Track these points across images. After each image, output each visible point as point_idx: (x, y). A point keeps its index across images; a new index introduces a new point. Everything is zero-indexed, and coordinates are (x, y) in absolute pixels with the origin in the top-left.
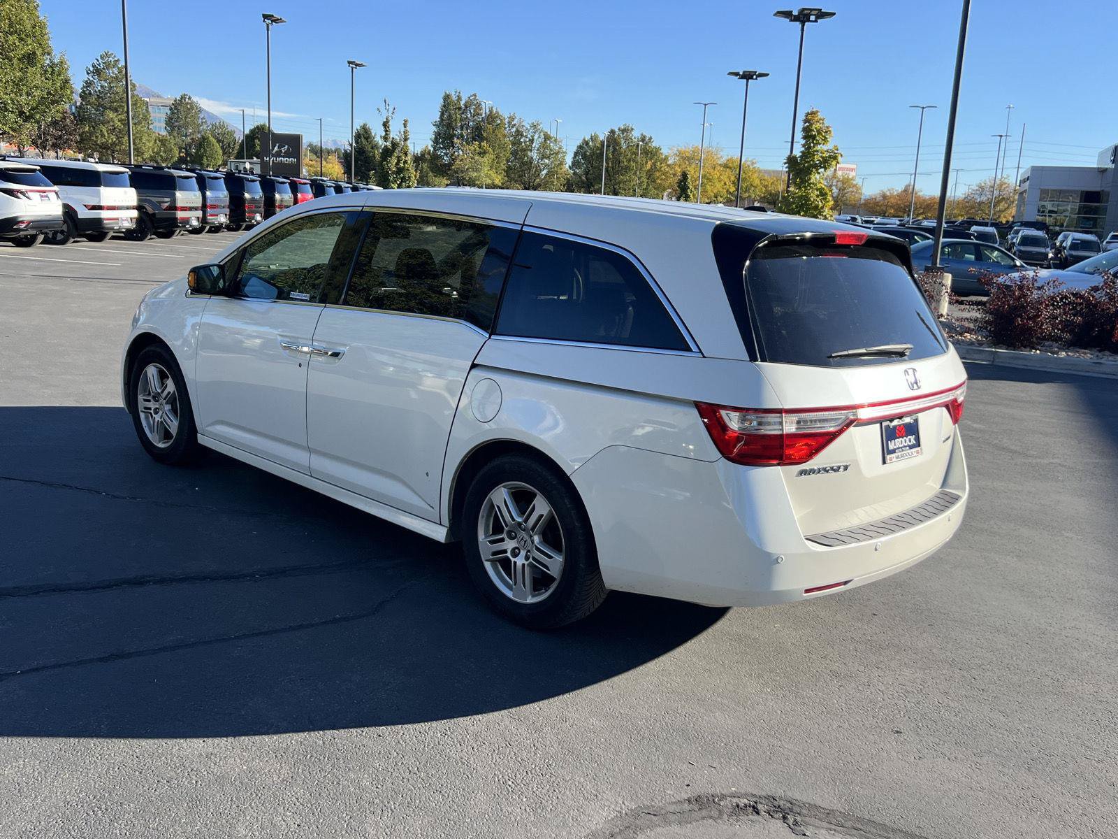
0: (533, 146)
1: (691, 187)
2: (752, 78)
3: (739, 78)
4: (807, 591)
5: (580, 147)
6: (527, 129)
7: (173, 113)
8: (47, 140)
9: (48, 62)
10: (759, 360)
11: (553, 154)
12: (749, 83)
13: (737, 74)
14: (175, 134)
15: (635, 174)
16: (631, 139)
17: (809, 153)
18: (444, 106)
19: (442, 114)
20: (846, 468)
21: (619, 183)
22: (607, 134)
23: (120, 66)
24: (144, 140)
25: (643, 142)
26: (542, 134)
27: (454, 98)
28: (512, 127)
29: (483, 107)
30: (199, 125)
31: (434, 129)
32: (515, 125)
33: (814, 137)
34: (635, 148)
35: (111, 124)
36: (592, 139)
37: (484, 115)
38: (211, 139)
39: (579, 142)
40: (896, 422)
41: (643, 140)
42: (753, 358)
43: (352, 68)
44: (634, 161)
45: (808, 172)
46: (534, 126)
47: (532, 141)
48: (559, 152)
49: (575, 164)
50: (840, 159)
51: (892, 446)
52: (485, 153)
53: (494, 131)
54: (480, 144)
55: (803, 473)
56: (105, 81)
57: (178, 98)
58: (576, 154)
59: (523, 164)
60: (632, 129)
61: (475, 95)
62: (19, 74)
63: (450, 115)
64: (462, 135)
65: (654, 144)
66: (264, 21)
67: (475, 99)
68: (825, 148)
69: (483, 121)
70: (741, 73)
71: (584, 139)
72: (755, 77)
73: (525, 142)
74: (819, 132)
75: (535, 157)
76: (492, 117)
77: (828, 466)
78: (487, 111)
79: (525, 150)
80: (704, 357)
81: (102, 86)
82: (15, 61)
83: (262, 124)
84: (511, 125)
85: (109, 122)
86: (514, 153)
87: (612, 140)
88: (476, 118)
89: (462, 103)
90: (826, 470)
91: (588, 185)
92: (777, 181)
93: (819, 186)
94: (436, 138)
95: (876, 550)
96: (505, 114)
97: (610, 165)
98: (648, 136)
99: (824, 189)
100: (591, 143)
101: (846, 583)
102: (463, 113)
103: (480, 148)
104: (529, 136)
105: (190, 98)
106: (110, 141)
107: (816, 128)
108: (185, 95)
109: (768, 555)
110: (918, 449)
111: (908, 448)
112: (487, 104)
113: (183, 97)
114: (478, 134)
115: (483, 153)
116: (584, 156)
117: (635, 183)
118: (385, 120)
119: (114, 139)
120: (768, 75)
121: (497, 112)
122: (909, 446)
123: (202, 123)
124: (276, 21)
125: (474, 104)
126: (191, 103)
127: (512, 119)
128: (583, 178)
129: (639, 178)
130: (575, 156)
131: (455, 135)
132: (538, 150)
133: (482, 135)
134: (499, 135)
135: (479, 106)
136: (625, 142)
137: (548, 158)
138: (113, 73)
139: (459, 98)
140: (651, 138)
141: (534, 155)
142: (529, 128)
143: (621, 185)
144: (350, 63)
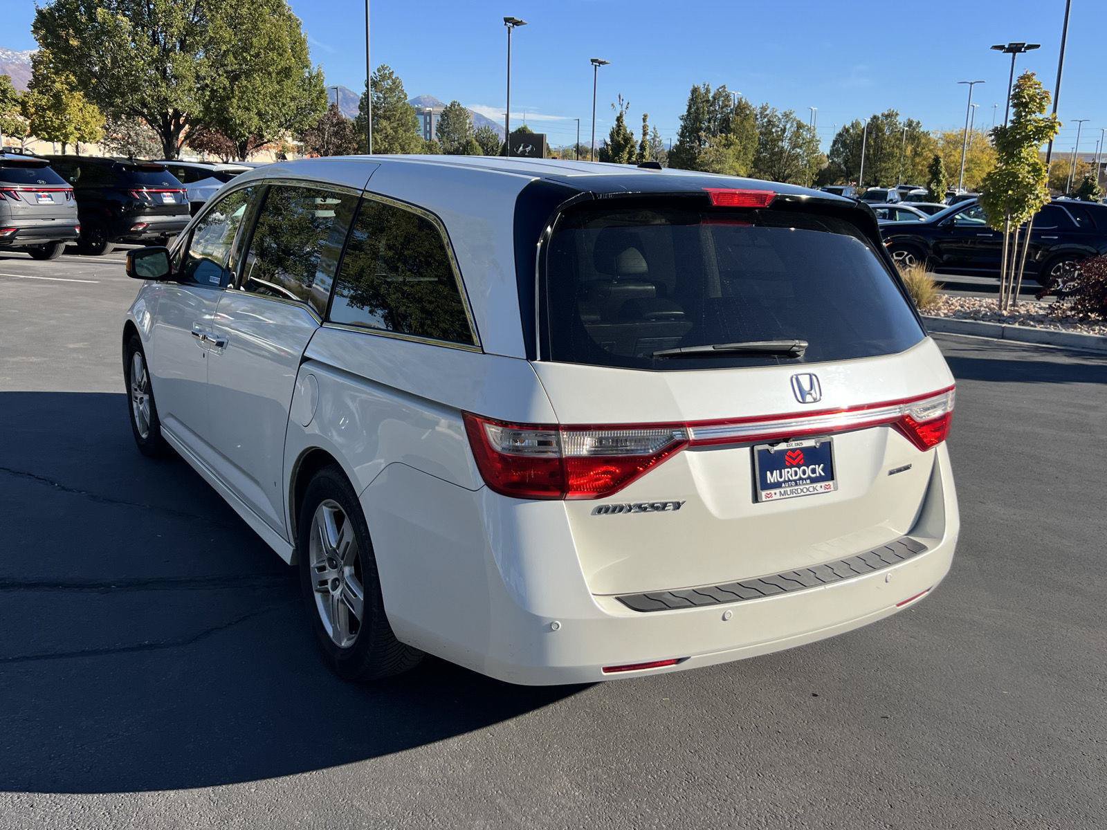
0: (785, 135)
1: (943, 172)
2: (1020, 51)
3: (1004, 52)
4: (607, 669)
5: (840, 135)
6: (779, 119)
7: (443, 120)
8: (329, 149)
9: (307, 75)
10: (539, 358)
11: (805, 143)
12: (1016, 57)
13: (1001, 47)
14: (445, 139)
15: (899, 160)
16: (896, 124)
17: (1020, 123)
18: (692, 99)
19: (690, 107)
20: (677, 506)
21: (881, 171)
22: (868, 120)
23: (394, 78)
24: (412, 146)
25: (909, 128)
26: (795, 123)
27: (703, 91)
28: (765, 117)
29: (732, 98)
30: (466, 131)
31: (682, 123)
32: (767, 115)
33: (1026, 105)
34: (899, 134)
35: (384, 131)
36: (852, 126)
37: (732, 107)
38: (474, 142)
39: (839, 130)
40: (782, 446)
41: (910, 125)
42: (531, 356)
43: (596, 66)
44: (898, 147)
45: (1019, 144)
46: (786, 115)
47: (784, 130)
48: (812, 141)
49: (834, 152)
50: (1057, 128)
51: (772, 477)
52: (731, 144)
53: (742, 122)
54: (727, 136)
55: (599, 510)
56: (381, 92)
57: (449, 105)
58: (835, 142)
59: (773, 154)
60: (897, 114)
61: (724, 87)
62: (277, 87)
63: (698, 109)
64: (708, 128)
65: (922, 130)
66: (505, 24)
67: (724, 91)
68: (1038, 116)
69: (731, 112)
70: (1007, 46)
71: (844, 127)
72: (1023, 50)
73: (777, 131)
74: (1032, 98)
75: (786, 147)
76: (741, 109)
77: (645, 501)
78: (736, 102)
79: (775, 141)
80: (484, 353)
81: (378, 98)
82: (274, 75)
83: (523, 126)
84: (763, 115)
85: (382, 130)
86: (764, 145)
87: (875, 126)
88: (724, 109)
89: (711, 95)
90: (641, 508)
91: (847, 174)
92: (1067, 164)
93: (1031, 161)
94: (682, 132)
95: (724, 619)
96: (755, 105)
97: (871, 152)
98: (915, 121)
99: (1037, 164)
100: (851, 131)
101: (678, 661)
102: (710, 106)
103: (726, 140)
104: (781, 126)
105: (459, 105)
106: (383, 148)
107: (1028, 95)
108: (454, 102)
109: (538, 619)
110: (831, 483)
111: (808, 481)
112: (737, 94)
113: (453, 104)
114: (725, 126)
115: (728, 145)
116: (844, 145)
117: (897, 170)
118: (619, 115)
119: (387, 146)
120: (1039, 46)
121: (747, 104)
122: (809, 478)
123: (469, 128)
124: (517, 23)
125: (722, 95)
126: (461, 109)
127: (764, 109)
128: (842, 166)
129: (903, 165)
130: (834, 145)
131: (701, 129)
132: (790, 139)
133: (729, 126)
134: (747, 126)
135: (727, 97)
136: (889, 129)
137: (800, 147)
138: (387, 84)
139: (708, 91)
140: (919, 123)
141: (786, 145)
142: (781, 117)
143: (883, 173)
144: (593, 61)
